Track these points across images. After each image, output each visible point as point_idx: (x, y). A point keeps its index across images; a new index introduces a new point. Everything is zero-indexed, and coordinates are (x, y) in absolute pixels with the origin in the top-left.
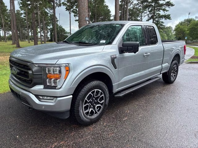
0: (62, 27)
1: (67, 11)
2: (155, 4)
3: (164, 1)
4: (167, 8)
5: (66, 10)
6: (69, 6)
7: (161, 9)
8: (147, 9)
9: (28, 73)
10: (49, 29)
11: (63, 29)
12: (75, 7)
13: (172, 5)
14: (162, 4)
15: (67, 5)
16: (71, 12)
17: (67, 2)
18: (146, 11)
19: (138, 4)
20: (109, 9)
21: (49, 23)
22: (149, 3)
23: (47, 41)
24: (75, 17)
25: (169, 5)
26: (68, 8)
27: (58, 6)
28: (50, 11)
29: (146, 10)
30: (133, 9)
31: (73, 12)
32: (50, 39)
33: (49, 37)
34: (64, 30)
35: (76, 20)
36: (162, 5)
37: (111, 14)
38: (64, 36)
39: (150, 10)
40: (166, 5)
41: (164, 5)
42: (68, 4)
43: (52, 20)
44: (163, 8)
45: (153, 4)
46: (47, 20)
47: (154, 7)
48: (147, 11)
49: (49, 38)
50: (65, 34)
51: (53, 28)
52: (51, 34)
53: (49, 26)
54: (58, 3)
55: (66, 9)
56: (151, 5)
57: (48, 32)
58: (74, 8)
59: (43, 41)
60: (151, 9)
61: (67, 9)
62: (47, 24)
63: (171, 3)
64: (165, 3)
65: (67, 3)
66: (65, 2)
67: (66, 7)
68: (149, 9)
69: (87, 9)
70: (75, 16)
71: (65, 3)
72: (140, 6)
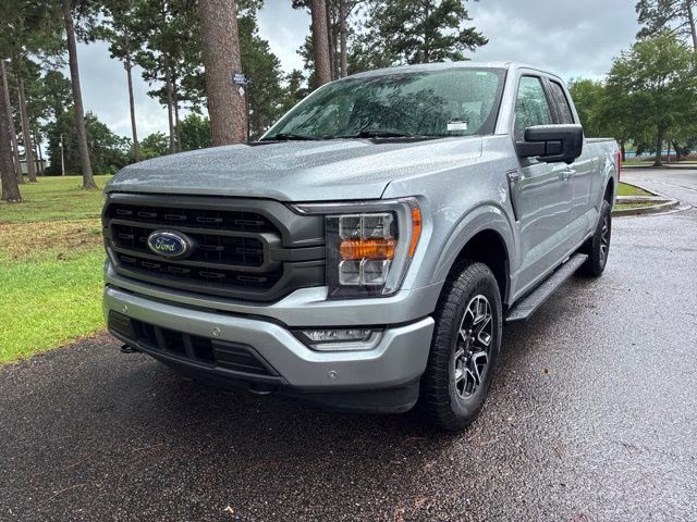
0: (95, 119)
1: (117, 59)
2: (426, 39)
3: (455, 29)
4: (466, 52)
5: (112, 57)
6: (122, 40)
7: (448, 55)
8: (403, 54)
9: (261, 244)
10: (44, 129)
11: (99, 125)
12: (146, 43)
13: (482, 42)
14: (450, 38)
15: (116, 38)
16: (132, 63)
17: (114, 26)
18: (398, 62)
19: (370, 38)
20: (270, 52)
21: (44, 105)
22: (407, 34)
23: (39, 174)
24: (147, 79)
25: (470, 43)
26: (119, 48)
27: (86, 40)
28: (49, 58)
29: (400, 58)
30: (356, 53)
31: (139, 61)
32: (48, 165)
33: (46, 157)
34: (107, 131)
35: (152, 94)
36: (449, 41)
37: (280, 69)
38: (106, 151)
39: (411, 57)
40: (463, 42)
41: (456, 40)
42: (119, 33)
43: (53, 92)
44: (454, 52)
45: (421, 39)
46: (35, 95)
47: (426, 48)
48: (404, 60)
49: (43, 161)
50: (110, 144)
51: (59, 123)
52: (53, 146)
53: (43, 116)
54: (86, 29)
55: (110, 50)
56: (415, 42)
57: (40, 140)
58: (144, 47)
59: (25, 175)
60: (416, 55)
61: (115, 52)
62: (35, 110)
63: (476, 35)
64: (457, 35)
65: (112, 29)
66: (106, 26)
67: (110, 45)
68: (408, 53)
69: (235, 43)
70: (146, 77)
71: (108, 31)
72: (377, 44)
